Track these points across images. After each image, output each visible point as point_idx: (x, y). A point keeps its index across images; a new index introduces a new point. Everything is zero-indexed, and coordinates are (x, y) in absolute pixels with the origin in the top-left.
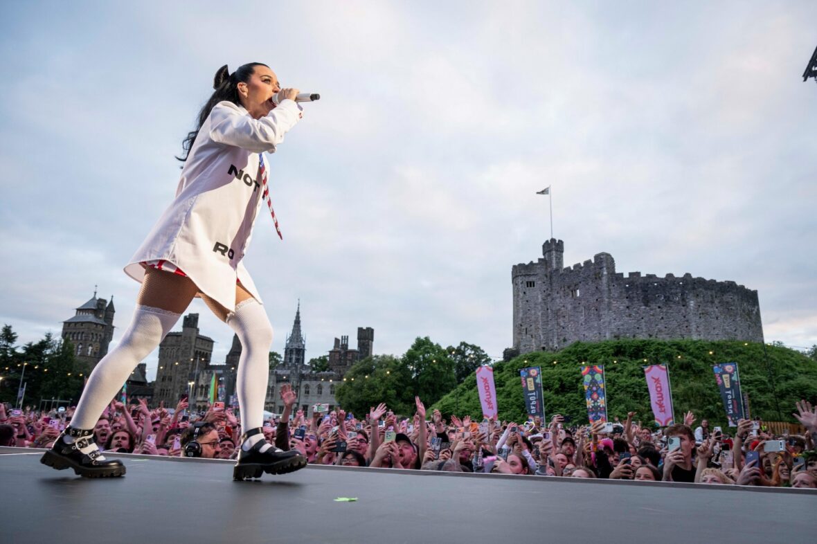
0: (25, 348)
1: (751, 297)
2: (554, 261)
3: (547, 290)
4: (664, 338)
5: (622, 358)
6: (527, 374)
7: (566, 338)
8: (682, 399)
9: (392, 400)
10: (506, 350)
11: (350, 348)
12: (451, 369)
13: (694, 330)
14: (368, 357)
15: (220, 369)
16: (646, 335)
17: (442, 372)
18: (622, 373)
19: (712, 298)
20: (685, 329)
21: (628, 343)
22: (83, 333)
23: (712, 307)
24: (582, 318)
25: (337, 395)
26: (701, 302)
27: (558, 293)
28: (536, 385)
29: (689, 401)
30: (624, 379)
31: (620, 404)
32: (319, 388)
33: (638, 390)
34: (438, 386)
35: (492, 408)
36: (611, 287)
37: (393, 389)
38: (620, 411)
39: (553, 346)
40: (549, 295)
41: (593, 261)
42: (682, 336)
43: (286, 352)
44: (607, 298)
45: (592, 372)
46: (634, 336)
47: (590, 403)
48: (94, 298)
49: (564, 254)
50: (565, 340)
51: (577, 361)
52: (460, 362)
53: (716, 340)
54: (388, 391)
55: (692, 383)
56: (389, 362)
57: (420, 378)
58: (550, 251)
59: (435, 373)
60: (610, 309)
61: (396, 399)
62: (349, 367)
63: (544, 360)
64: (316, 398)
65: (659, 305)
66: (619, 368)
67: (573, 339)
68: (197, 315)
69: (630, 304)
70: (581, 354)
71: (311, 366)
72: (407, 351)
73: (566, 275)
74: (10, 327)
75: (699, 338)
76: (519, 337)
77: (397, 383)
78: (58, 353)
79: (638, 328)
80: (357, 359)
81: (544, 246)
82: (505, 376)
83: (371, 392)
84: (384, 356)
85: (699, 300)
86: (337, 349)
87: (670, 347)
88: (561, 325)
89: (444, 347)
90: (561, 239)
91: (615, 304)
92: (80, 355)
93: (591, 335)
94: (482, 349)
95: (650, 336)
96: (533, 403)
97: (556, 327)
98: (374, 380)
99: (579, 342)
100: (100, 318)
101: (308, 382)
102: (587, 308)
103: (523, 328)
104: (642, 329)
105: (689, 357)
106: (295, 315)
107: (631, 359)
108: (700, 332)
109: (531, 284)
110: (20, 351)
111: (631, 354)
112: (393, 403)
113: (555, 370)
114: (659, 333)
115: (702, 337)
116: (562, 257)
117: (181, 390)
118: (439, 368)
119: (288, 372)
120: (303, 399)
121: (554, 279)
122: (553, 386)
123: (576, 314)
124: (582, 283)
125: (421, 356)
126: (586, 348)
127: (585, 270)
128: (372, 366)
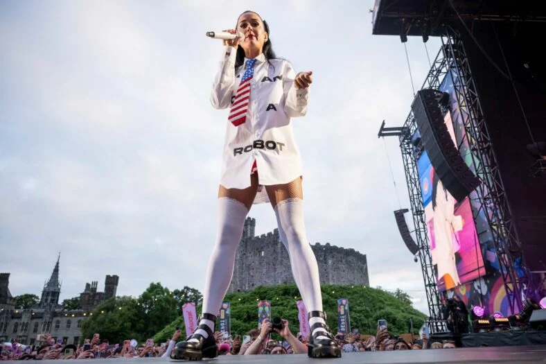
1: (363, 259)
2: (249, 232)
3: (243, 250)
5: (287, 296)
7: (254, 283)
11: (98, 291)
12: (175, 306)
13: (331, 278)
14: (111, 299)
17: (168, 309)
18: (287, 307)
19: (341, 259)
20: (326, 278)
21: (292, 287)
23: (341, 264)
24: (264, 270)
25: (83, 327)
27: (250, 253)
28: (226, 315)
32: (68, 323)
33: (295, 318)
34: (164, 319)
36: (283, 250)
37: (130, 322)
39: (245, 289)
40: (244, 254)
41: (273, 233)
42: (324, 282)
43: (43, 295)
44: (280, 257)
45: (264, 305)
50: (253, 285)
53: (343, 285)
54: (125, 323)
56: (128, 301)
57: (150, 313)
59: (163, 309)
60: (282, 265)
61: (131, 329)
62: (96, 305)
64: (65, 331)
66: (285, 304)
67: (258, 284)
70: (263, 294)
71: (64, 305)
72: (142, 293)
73: (256, 241)
75: (333, 283)
77: (133, 317)
80: (102, 299)
83: (110, 325)
84: (124, 297)
85: (334, 260)
86: (88, 292)
88: (251, 274)
91: (285, 261)
93: (270, 281)
96: (222, 328)
97: (248, 276)
98: (115, 315)
99: (261, 286)
101: (59, 318)
102: (268, 264)
105: (327, 296)
106: (55, 264)
107: (293, 298)
108: (334, 280)
111: (293, 294)
112: (127, 333)
113: (245, 305)
115: (335, 284)
116: (254, 229)
118: (166, 305)
119: (43, 310)
120: (53, 332)
121: (248, 244)
122: (242, 316)
123: (261, 267)
124: (266, 247)
125: (153, 297)
126: (265, 290)
127: (267, 239)
128: (114, 304)
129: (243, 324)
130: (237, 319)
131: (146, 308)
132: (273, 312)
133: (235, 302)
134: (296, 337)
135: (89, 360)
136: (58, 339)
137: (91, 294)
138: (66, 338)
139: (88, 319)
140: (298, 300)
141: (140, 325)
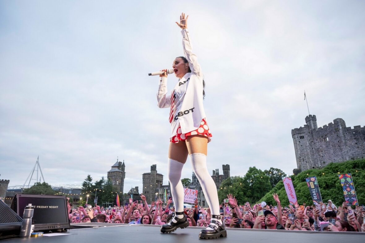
0: (95, 183)
2: (312, 125)
3: (311, 139)
6: (309, 180)
7: (325, 161)
9: (242, 197)
10: (294, 170)
11: (220, 174)
12: (268, 181)
14: (228, 178)
15: (167, 187)
17: (264, 182)
21: (360, 161)
22: (114, 176)
24: (331, 151)
27: (317, 140)
30: (361, 180)
31: (361, 192)
34: (263, 189)
35: (294, 198)
36: (345, 135)
37: (242, 191)
38: (362, 196)
39: (318, 166)
40: (312, 141)
41: (333, 123)
43: (193, 178)
44: (344, 140)
46: (362, 158)
47: (345, 193)
48: (117, 162)
49: (317, 121)
50: (324, 163)
51: (333, 172)
52: (271, 177)
54: (240, 192)
56: (238, 179)
57: (254, 186)
58: (309, 121)
59: (261, 183)
60: (346, 145)
61: (244, 196)
63: (315, 173)
66: (357, 175)
67: (328, 162)
68: (156, 165)
69: (357, 142)
70: (334, 169)
72: (246, 174)
73: (319, 131)
74: (90, 175)
76: (300, 163)
77: (243, 188)
78: (107, 184)
79: (364, 153)
80: (223, 179)
81: (306, 119)
82: (296, 182)
84: (236, 177)
86: (214, 175)
88: (321, 155)
89: (263, 171)
90: (314, 115)
91: (348, 142)
92: (114, 185)
93: (338, 159)
94: (281, 170)
96: (314, 195)
97: (318, 156)
99: (332, 163)
100: (120, 169)
102: (334, 146)
103: (301, 158)
107: (363, 169)
109: (302, 137)
110: (94, 184)
111: (363, 167)
113: (322, 178)
116: (316, 123)
117: (152, 197)
118: (262, 180)
121: (314, 134)
122: (322, 185)
123: (328, 149)
124: (329, 134)
125: (253, 176)
126: (336, 166)
127: (329, 128)
128: (231, 181)
137: (217, 176)
141: (249, 193)
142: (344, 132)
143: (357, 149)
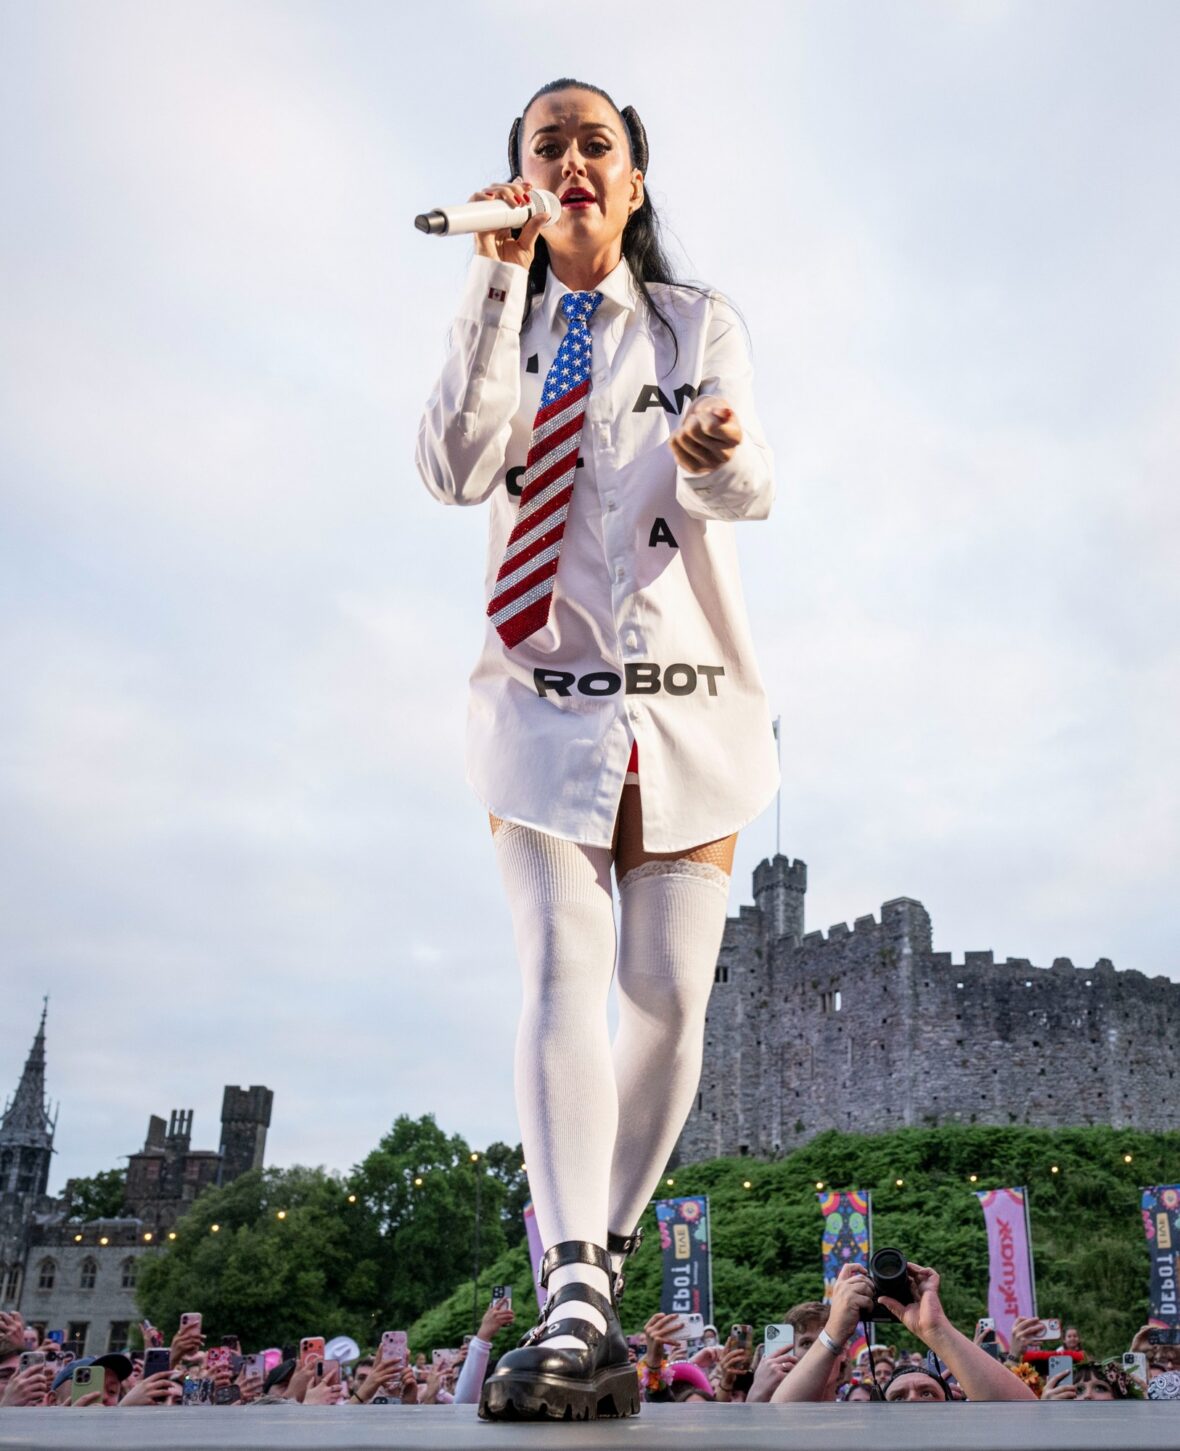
2: (781, 915)
3: (760, 990)
4: (1045, 1124)
5: (939, 1174)
6: (672, 1213)
7: (805, 1122)
8: (1081, 1282)
9: (312, 1302)
11: (195, 1146)
12: (492, 1209)
13: (1117, 1104)
14: (245, 1176)
16: (1003, 1116)
17: (465, 1218)
18: (938, 1216)
19: (1161, 1023)
20: (1096, 1100)
21: (957, 1135)
23: (1160, 1046)
24: (845, 1067)
25: (141, 1287)
26: (1133, 1033)
28: (695, 1244)
29: (1098, 1288)
32: (85, 1270)
33: (974, 1261)
34: (452, 1260)
36: (921, 989)
37: (319, 1267)
39: (769, 1143)
40: (765, 1004)
41: (878, 920)
42: (1089, 1118)
44: (910, 1017)
45: (846, 1209)
46: (974, 1118)
49: (808, 897)
50: (799, 1128)
53: (1167, 1130)
54: (302, 1274)
55: (1106, 1241)
56: (311, 1188)
57: (399, 1235)
58: (771, 888)
59: (446, 1221)
60: (915, 1047)
61: (324, 1298)
62: (190, 1202)
64: (74, 1298)
65: (1034, 1037)
66: (932, 1204)
67: (820, 1125)
69: (966, 1033)
70: (839, 1166)
71: (69, 1199)
72: (365, 1157)
73: (809, 952)
75: (1127, 1123)
77: (330, 1249)
79: (984, 1097)
80: (214, 1181)
81: (756, 874)
83: (247, 1278)
84: (296, 1172)
85: (1129, 1028)
86: (156, 1150)
87: (1057, 1147)
88: (793, 1085)
90: (800, 858)
91: (928, 1033)
93: (867, 1113)
95: (1013, 1118)
96: (678, 1296)
97: (778, 1091)
98: (262, 1241)
99: (834, 1133)
101: (50, 1251)
102: (860, 1042)
104: (992, 1099)
105: (1102, 1174)
106: (31, 1044)
107: (961, 1180)
108: (1129, 1108)
111: (965, 1165)
112: (311, 1310)
113: (769, 1209)
114: (1033, 1111)
115: (1136, 1123)
116: (802, 904)
118: (458, 1205)
120: (31, 1303)
121: (779, 962)
122: (760, 1252)
123: (831, 1057)
124: (849, 974)
125: (407, 1171)
126: (850, 1150)
127: (857, 942)
128: (258, 1200)
129: (763, 1283)
130: (739, 1262)
131: (380, 1215)
132: (880, 1234)
133: (730, 1194)
134: (971, 1337)
135: (168, 1409)
136: (47, 1331)
138: (79, 1328)
139: (163, 1252)
140: (983, 1189)
141: (361, 1280)
142: (918, 976)
143: (956, 1071)
